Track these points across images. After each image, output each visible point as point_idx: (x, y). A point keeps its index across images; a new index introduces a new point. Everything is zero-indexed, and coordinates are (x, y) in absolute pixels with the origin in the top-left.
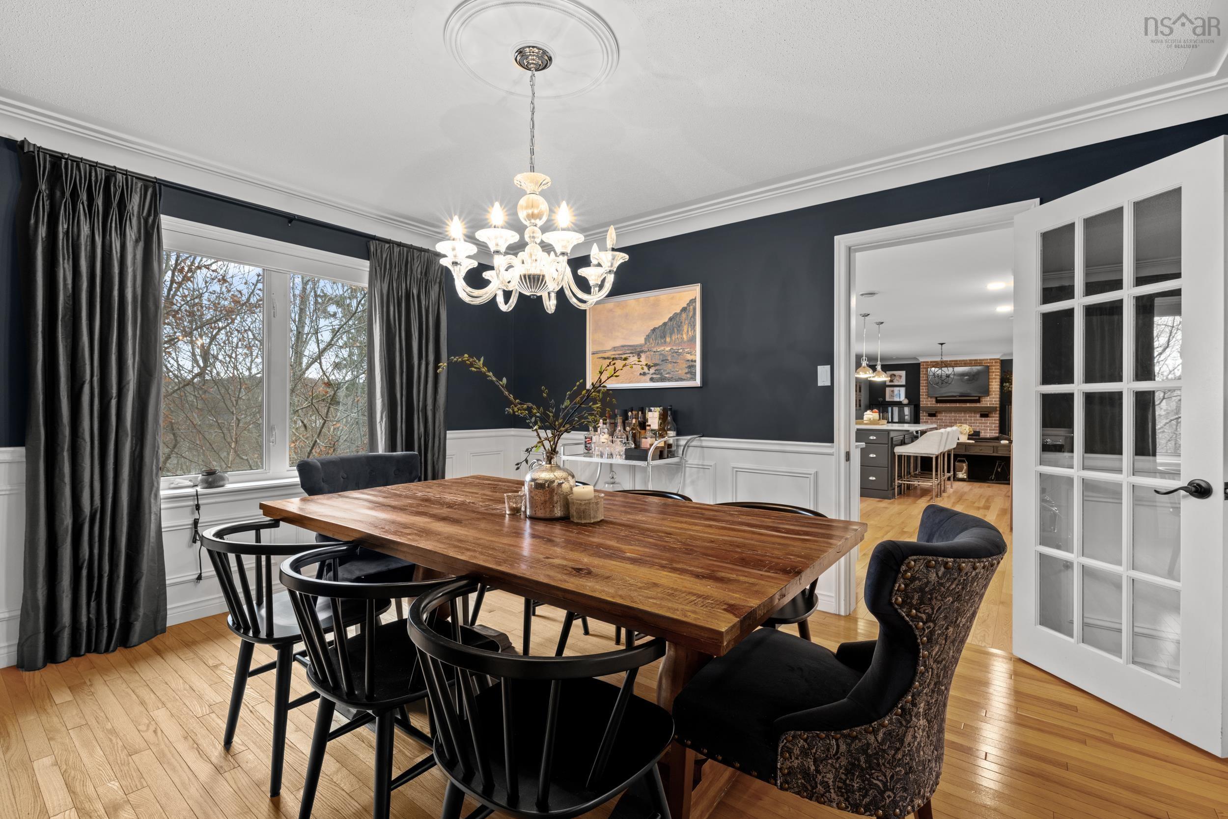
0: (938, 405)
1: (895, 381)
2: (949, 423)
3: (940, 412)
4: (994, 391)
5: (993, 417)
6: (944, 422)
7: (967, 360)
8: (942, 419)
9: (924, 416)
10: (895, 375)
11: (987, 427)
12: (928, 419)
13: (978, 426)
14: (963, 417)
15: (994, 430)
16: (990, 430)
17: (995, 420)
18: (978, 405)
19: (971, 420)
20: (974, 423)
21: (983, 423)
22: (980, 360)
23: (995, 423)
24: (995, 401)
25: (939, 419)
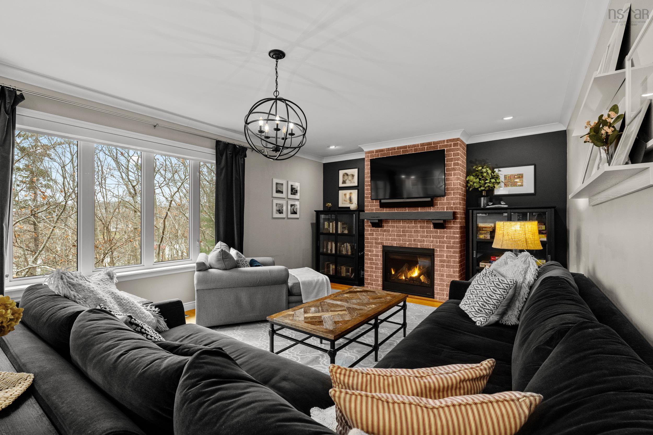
0: (385, 211)
1: (347, 181)
2: (398, 236)
3: (387, 221)
4: (453, 189)
5: (451, 228)
6: (390, 235)
7: (418, 145)
8: (388, 231)
9: (369, 226)
10: (347, 175)
11: (443, 242)
12: (374, 231)
13: (432, 242)
14: (413, 227)
15: (452, 247)
16: (447, 247)
17: (454, 233)
18: (432, 210)
19: (423, 232)
20: (427, 237)
21: (439, 237)
22: (434, 143)
23: (454, 238)
24: (454, 204)
25: (385, 231)
